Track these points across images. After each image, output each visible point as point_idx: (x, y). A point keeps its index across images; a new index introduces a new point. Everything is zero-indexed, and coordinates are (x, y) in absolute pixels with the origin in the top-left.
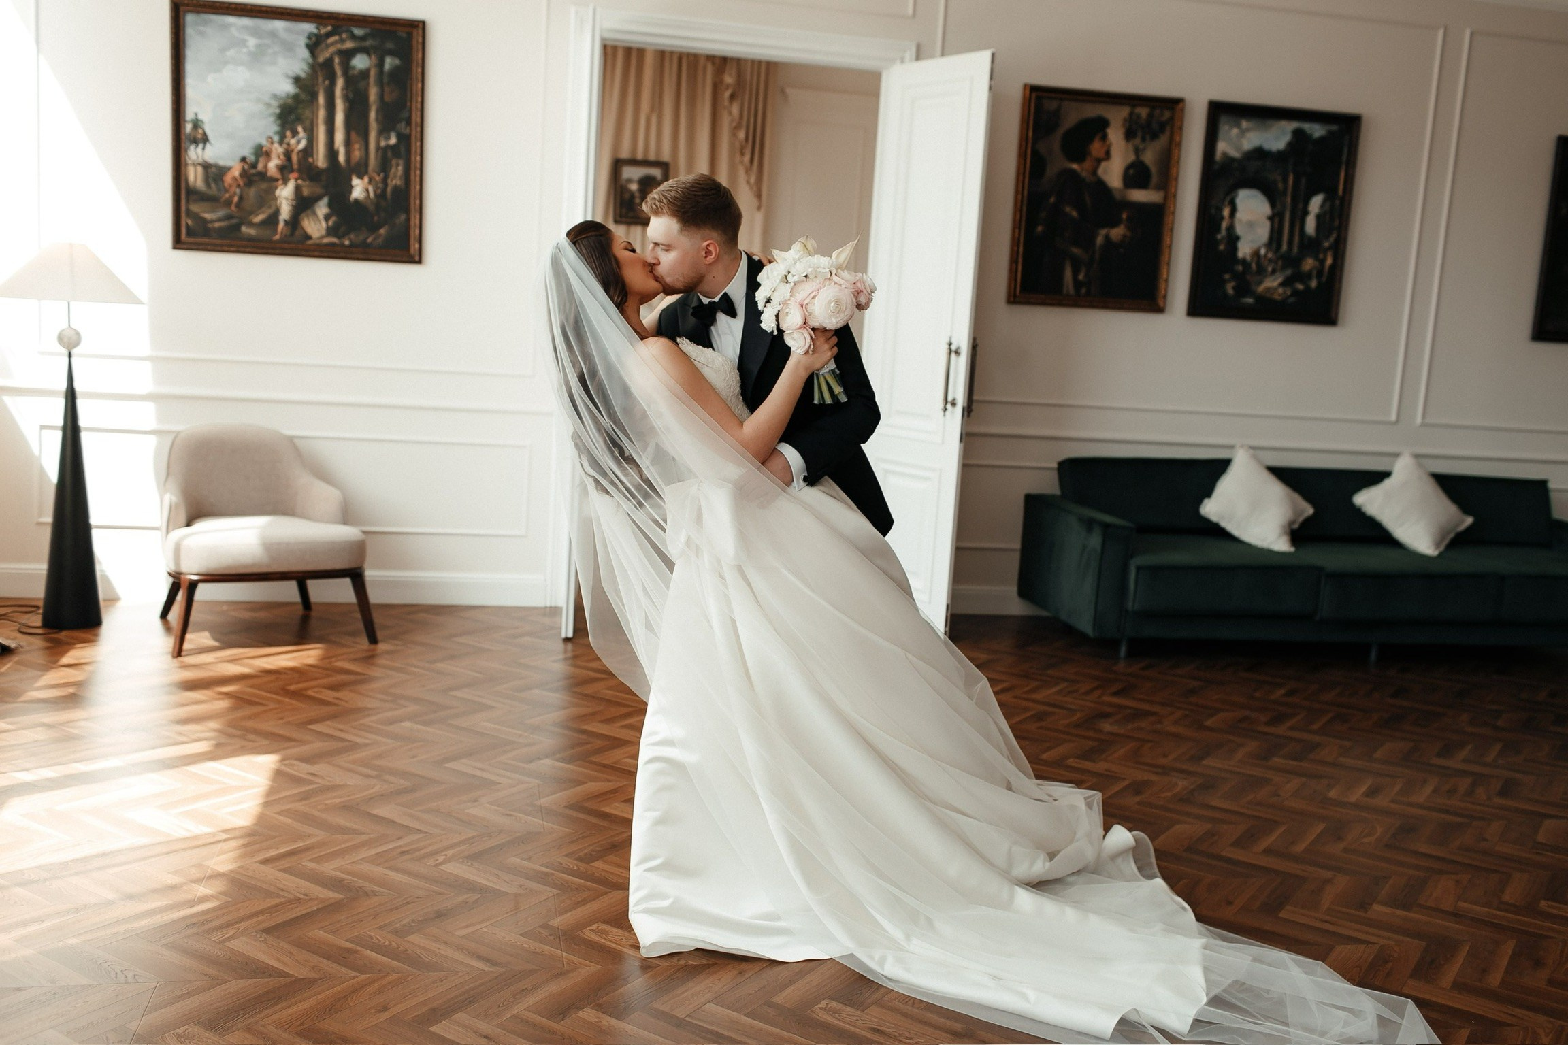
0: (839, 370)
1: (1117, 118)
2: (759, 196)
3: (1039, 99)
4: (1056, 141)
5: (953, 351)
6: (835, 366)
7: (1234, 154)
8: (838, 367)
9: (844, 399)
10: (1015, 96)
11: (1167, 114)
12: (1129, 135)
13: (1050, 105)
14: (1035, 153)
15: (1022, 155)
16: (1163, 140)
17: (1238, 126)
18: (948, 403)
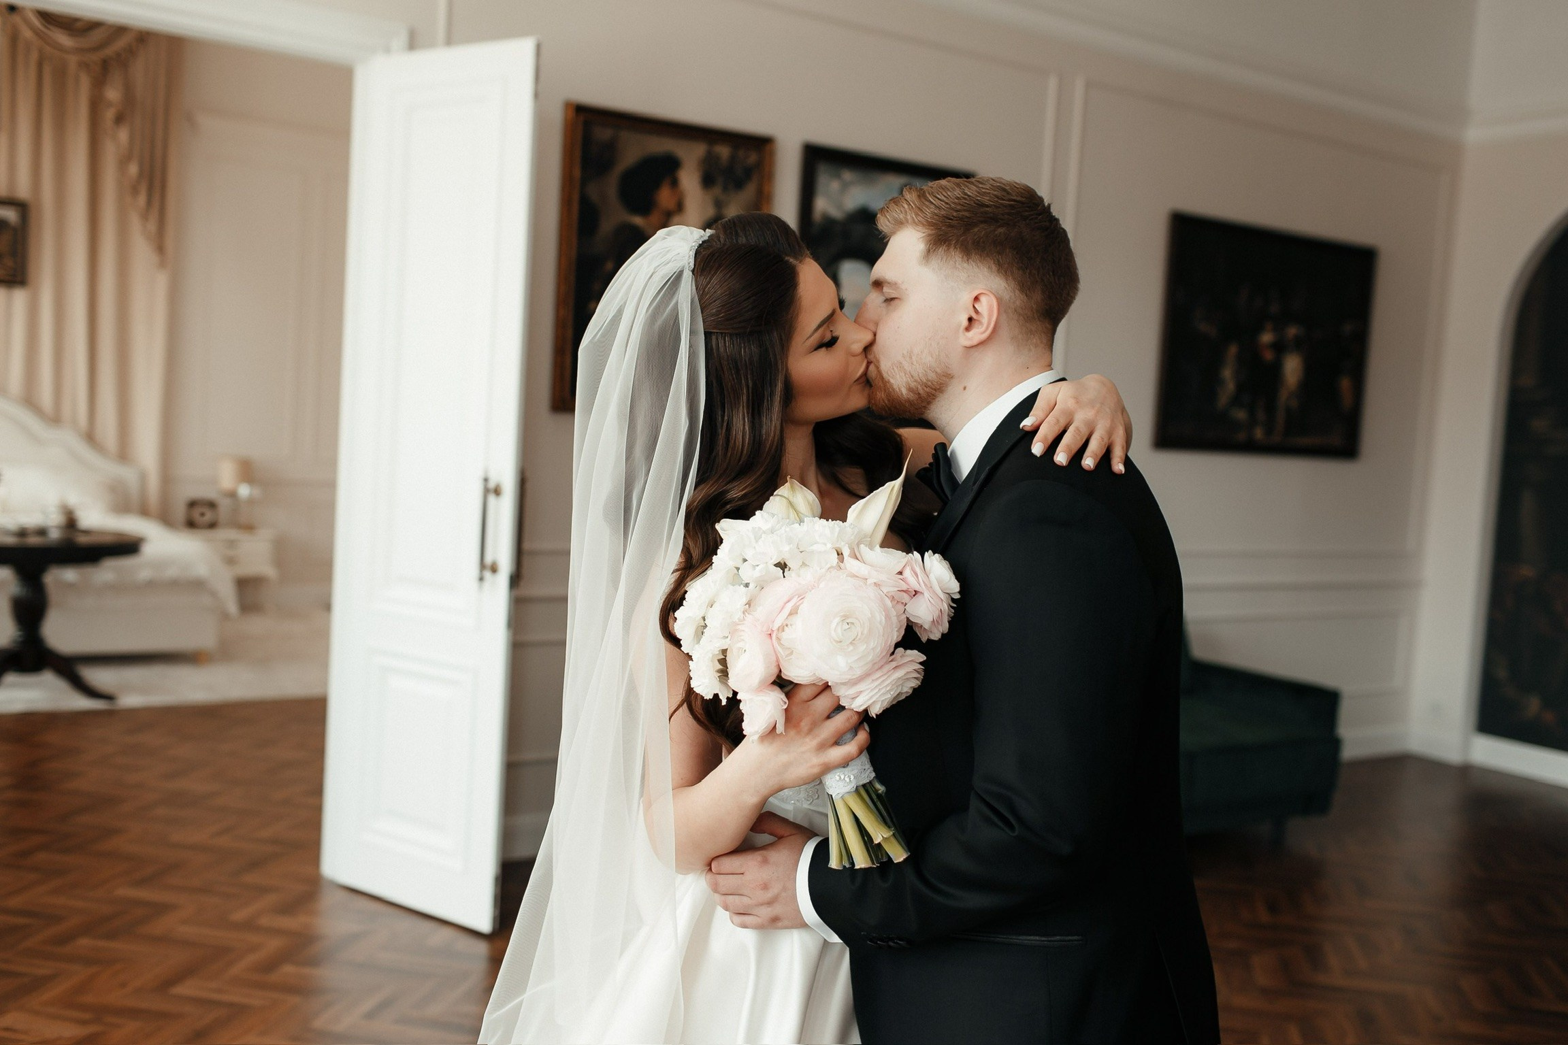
0: (882, 783)
1: (691, 156)
2: (160, 249)
3: (587, 126)
4: (610, 186)
5: (491, 491)
6: (873, 775)
7: (836, 213)
8: (880, 777)
9: (898, 854)
10: (557, 117)
11: (753, 158)
12: (708, 181)
13: (603, 134)
14: (585, 202)
15: (566, 202)
16: (749, 191)
17: (838, 176)
18: (487, 568)
